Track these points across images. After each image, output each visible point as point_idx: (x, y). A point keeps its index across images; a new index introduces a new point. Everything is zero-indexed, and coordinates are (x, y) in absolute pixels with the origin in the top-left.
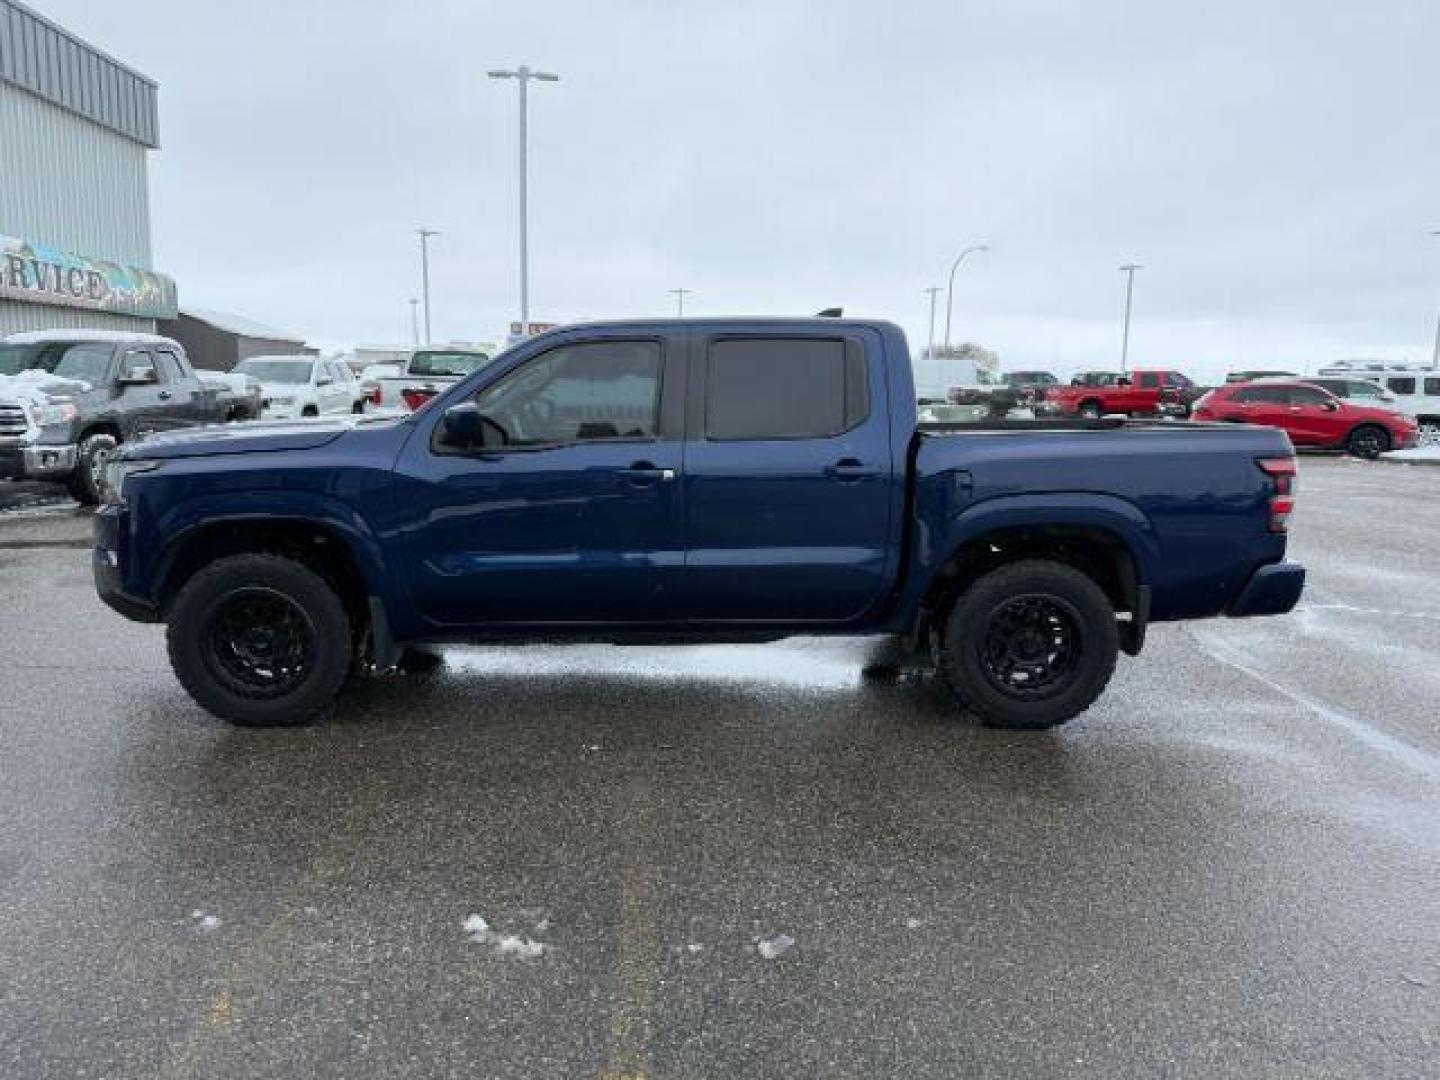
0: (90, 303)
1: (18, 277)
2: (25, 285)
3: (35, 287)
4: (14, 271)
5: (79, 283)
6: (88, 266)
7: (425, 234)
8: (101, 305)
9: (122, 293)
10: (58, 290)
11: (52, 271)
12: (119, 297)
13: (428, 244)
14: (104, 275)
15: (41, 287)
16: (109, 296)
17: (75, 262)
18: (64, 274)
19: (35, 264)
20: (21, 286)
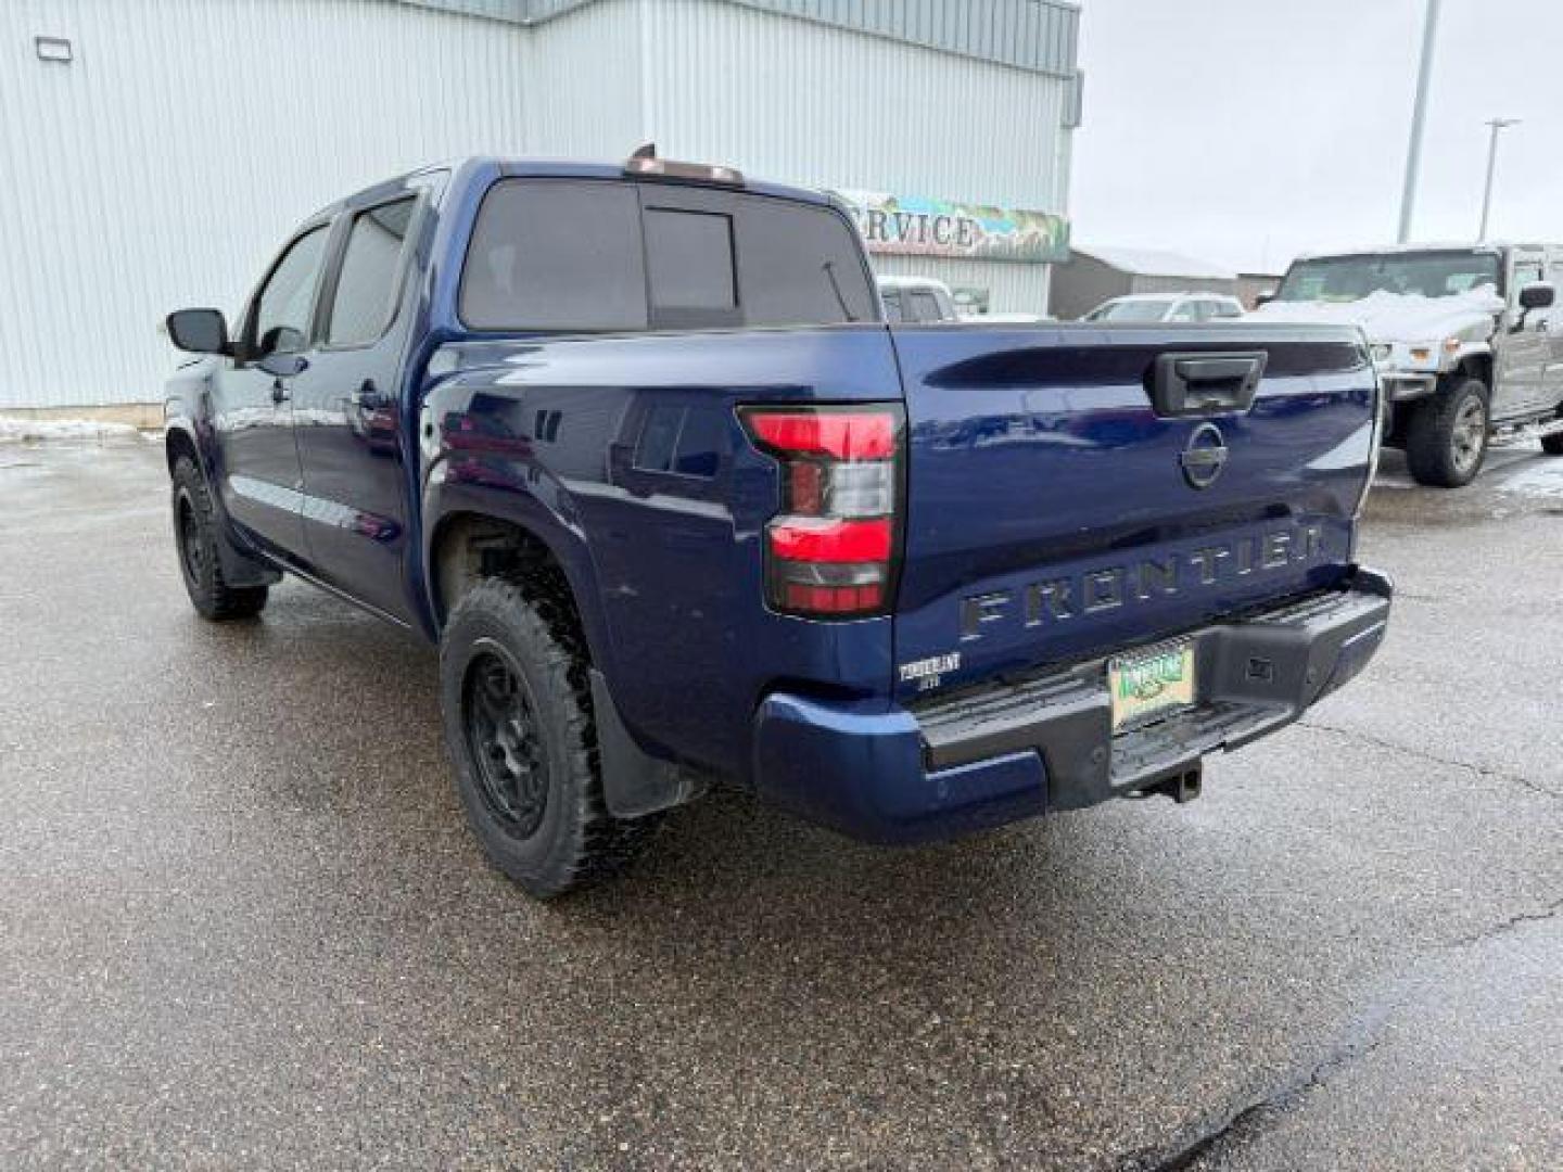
0: (955, 250)
1: (877, 231)
2: (884, 238)
3: (894, 239)
4: (873, 224)
5: (946, 231)
6: (961, 213)
7: (1497, 125)
8: (970, 251)
9: (998, 238)
10: (922, 240)
11: (915, 222)
12: (993, 242)
13: (1499, 136)
14: (977, 220)
15: (902, 237)
16: (981, 242)
17: (945, 211)
18: (929, 223)
19: (898, 215)
20: (880, 240)
